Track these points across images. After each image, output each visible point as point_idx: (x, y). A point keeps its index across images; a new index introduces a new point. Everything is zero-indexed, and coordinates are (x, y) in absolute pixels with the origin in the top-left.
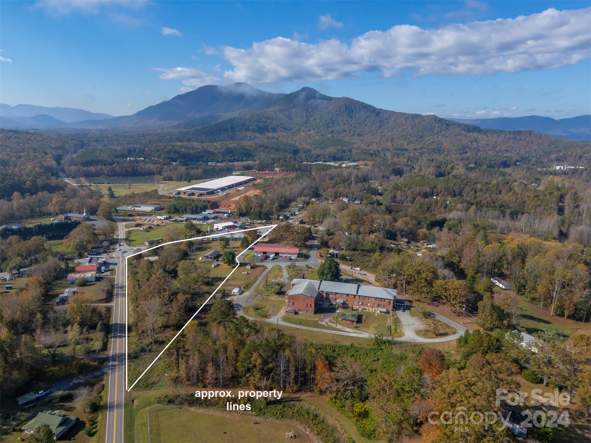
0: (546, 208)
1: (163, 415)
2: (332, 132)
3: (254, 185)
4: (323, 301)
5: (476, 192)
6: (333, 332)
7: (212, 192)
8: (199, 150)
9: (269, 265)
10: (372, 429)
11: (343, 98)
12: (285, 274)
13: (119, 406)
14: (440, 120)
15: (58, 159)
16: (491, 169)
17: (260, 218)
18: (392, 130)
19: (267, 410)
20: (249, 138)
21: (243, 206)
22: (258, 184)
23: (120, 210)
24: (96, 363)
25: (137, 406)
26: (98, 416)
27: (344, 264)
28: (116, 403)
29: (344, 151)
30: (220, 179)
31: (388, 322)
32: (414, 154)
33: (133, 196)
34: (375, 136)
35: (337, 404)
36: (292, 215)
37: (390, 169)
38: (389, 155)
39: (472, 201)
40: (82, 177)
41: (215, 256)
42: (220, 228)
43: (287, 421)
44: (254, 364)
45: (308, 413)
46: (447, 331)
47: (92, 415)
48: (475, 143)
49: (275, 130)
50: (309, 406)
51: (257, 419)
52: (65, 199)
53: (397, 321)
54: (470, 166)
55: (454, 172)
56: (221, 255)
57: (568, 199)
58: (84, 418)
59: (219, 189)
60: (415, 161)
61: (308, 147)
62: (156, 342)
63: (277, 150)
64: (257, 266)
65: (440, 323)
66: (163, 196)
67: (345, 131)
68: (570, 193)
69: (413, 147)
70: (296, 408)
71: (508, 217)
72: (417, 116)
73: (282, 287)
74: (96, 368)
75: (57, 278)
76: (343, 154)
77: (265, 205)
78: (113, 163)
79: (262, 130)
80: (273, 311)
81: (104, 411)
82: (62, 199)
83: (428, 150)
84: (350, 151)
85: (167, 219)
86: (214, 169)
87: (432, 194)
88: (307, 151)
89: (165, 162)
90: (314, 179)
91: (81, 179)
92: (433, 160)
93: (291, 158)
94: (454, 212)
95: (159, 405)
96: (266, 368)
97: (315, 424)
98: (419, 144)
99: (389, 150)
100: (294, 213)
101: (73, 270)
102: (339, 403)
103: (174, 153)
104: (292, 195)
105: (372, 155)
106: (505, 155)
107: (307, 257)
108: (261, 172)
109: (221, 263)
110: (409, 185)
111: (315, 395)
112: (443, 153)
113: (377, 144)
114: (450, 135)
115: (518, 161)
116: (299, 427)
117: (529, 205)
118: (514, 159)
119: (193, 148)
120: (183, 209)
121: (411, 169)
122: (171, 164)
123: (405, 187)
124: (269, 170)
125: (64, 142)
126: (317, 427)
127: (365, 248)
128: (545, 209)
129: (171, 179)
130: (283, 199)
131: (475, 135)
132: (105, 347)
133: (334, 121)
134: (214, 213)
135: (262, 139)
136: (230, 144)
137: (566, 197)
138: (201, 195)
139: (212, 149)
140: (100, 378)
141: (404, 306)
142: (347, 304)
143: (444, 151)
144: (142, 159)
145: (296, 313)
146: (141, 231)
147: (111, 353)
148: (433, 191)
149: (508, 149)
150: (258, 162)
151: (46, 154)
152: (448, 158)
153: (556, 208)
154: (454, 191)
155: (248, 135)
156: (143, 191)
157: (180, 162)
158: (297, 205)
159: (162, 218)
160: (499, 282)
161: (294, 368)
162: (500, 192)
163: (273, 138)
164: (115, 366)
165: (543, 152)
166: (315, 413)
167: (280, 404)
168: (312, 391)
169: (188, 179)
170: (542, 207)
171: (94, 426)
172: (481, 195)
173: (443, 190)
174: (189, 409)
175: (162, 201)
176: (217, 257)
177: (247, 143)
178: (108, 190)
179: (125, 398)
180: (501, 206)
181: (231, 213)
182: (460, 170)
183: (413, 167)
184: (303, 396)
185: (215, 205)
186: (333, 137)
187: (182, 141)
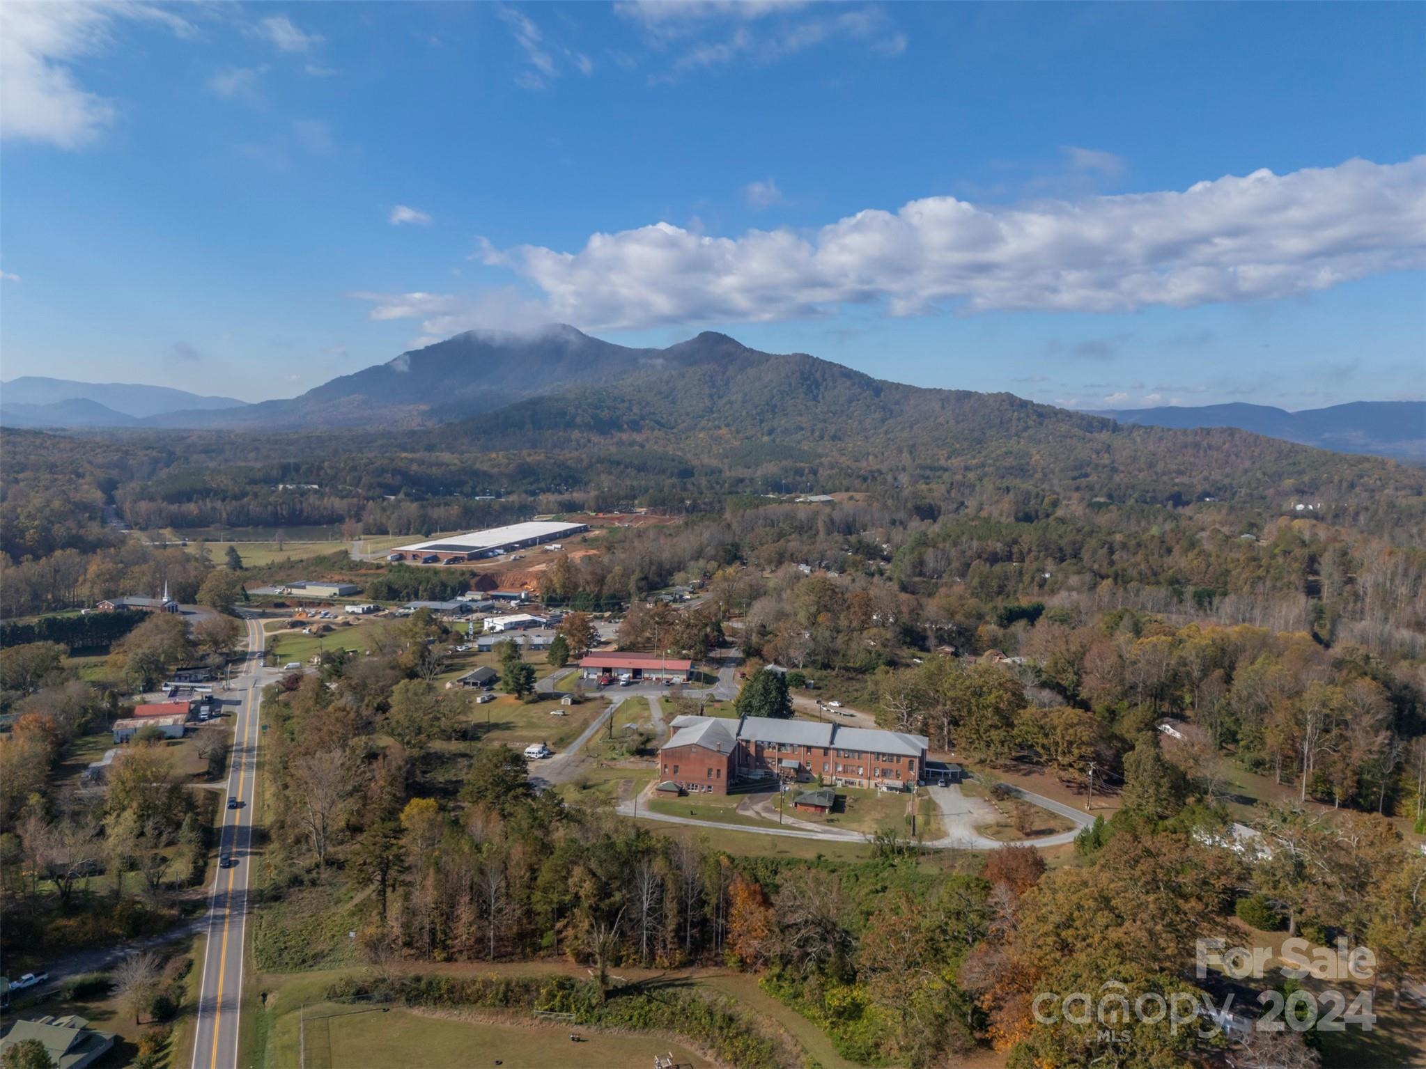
0: (1278, 584)
1: (341, 1026)
2: (770, 432)
3: (585, 540)
4: (748, 766)
5: (1112, 551)
6: (772, 831)
7: (481, 554)
8: (452, 468)
9: (617, 697)
10: (870, 1042)
11: (796, 355)
12: (657, 713)
13: (228, 1006)
14: (1024, 404)
15: (109, 487)
16: (1146, 507)
17: (598, 607)
18: (911, 427)
19: (607, 1010)
20: (574, 443)
21: (557, 581)
22: (596, 539)
23: (254, 595)
24: (174, 912)
25: (275, 1008)
26: (171, 1031)
27: (802, 695)
28: (219, 1000)
29: (799, 472)
30: (504, 528)
31: (909, 809)
32: (964, 477)
33: (289, 566)
34: (872, 440)
35: (782, 991)
36: (675, 601)
37: (909, 505)
38: (904, 479)
39: (1103, 572)
40: (165, 527)
41: (484, 678)
42: (498, 628)
43: (658, 1034)
44: (576, 894)
45: (711, 1014)
46: (1052, 824)
47: (157, 1029)
48: (1106, 456)
49: (636, 426)
50: (711, 998)
51: (582, 1030)
52: (121, 566)
53: (930, 808)
54: (1095, 500)
55: (1060, 513)
56: (498, 680)
57: (1327, 564)
58: (133, 1036)
59: (499, 548)
60: (967, 491)
61: (715, 463)
62: (331, 863)
63: (642, 468)
64: (588, 700)
65: (1033, 810)
66: (361, 564)
67: (802, 429)
68: (1331, 548)
69: (962, 464)
70: (680, 1003)
71: (1189, 604)
72: (967, 395)
73: (648, 740)
74: (173, 924)
75: (86, 731)
76: (798, 478)
77: (609, 577)
78: (244, 494)
79: (606, 426)
80: (625, 791)
81: (188, 1018)
82: (111, 566)
83: (998, 469)
84: (815, 472)
85: (369, 611)
86: (489, 507)
87: (1009, 558)
88: (713, 473)
89: (370, 494)
90: (729, 526)
91: (161, 531)
92: (1008, 489)
93: (674, 486)
94: (1064, 594)
95: (329, 1004)
96: (604, 905)
97: (727, 1037)
98: (974, 458)
99: (904, 469)
100: (681, 597)
101: (129, 713)
102: (787, 989)
103: (393, 475)
104: (676, 559)
105: (865, 479)
106: (1177, 481)
107: (710, 680)
108: (601, 515)
109: (500, 695)
110: (953, 536)
111: (729, 972)
112: (1032, 476)
113: (876, 457)
114: (1047, 436)
115: (1208, 495)
116: (687, 1046)
117: (1238, 578)
118: (1199, 489)
119: (439, 465)
120: (410, 590)
121: (957, 509)
122: (384, 499)
123: (944, 540)
124: (620, 512)
125: (127, 453)
126: (732, 1044)
127: (851, 665)
128: (1274, 587)
129: (383, 531)
130: (654, 568)
131: (1104, 436)
132: (198, 877)
133: (775, 406)
134: (485, 599)
135: (605, 445)
136: (529, 455)
137: (1321, 560)
138: (455, 560)
139: (486, 467)
140: (182, 946)
141: (946, 774)
142: (809, 772)
143: (1035, 471)
144: (316, 487)
145: (682, 793)
146: (304, 635)
147: (213, 889)
148: (1010, 551)
149: (1182, 468)
150: (593, 493)
151: (79, 476)
152: (1046, 486)
153: (1300, 583)
154: (1061, 550)
155: (573, 437)
156: (312, 555)
157: (407, 495)
158: (688, 579)
159: (358, 609)
160: (1173, 727)
161: (675, 905)
162: (1169, 551)
163: (632, 444)
164: (223, 917)
165: (1264, 474)
166: (729, 1012)
167: (641, 993)
168: (721, 964)
169: (425, 527)
170: (1268, 583)
171: (161, 1054)
172: (1125, 556)
173: (1034, 548)
174: (409, 1011)
175: (357, 575)
176: (489, 682)
177: (568, 455)
178: (227, 554)
179: (244, 989)
180: (1173, 581)
181: (528, 599)
182: (1073, 507)
183: (962, 503)
184: (698, 974)
185: (487, 583)
186: (774, 441)
187: (414, 451)
